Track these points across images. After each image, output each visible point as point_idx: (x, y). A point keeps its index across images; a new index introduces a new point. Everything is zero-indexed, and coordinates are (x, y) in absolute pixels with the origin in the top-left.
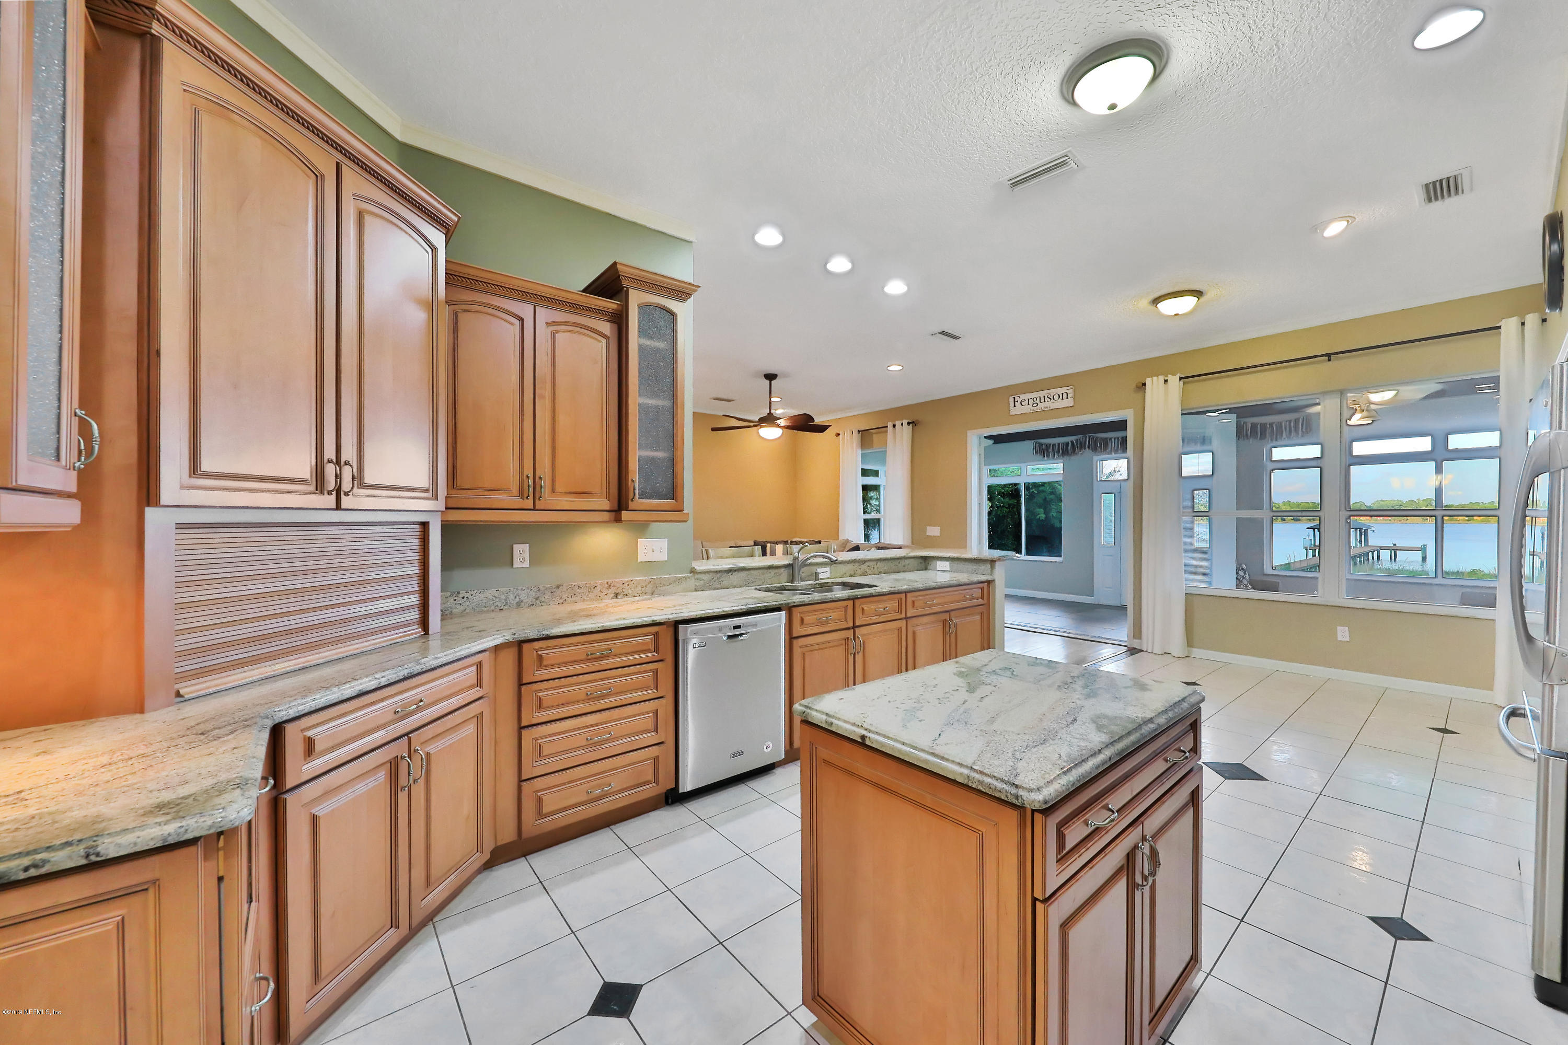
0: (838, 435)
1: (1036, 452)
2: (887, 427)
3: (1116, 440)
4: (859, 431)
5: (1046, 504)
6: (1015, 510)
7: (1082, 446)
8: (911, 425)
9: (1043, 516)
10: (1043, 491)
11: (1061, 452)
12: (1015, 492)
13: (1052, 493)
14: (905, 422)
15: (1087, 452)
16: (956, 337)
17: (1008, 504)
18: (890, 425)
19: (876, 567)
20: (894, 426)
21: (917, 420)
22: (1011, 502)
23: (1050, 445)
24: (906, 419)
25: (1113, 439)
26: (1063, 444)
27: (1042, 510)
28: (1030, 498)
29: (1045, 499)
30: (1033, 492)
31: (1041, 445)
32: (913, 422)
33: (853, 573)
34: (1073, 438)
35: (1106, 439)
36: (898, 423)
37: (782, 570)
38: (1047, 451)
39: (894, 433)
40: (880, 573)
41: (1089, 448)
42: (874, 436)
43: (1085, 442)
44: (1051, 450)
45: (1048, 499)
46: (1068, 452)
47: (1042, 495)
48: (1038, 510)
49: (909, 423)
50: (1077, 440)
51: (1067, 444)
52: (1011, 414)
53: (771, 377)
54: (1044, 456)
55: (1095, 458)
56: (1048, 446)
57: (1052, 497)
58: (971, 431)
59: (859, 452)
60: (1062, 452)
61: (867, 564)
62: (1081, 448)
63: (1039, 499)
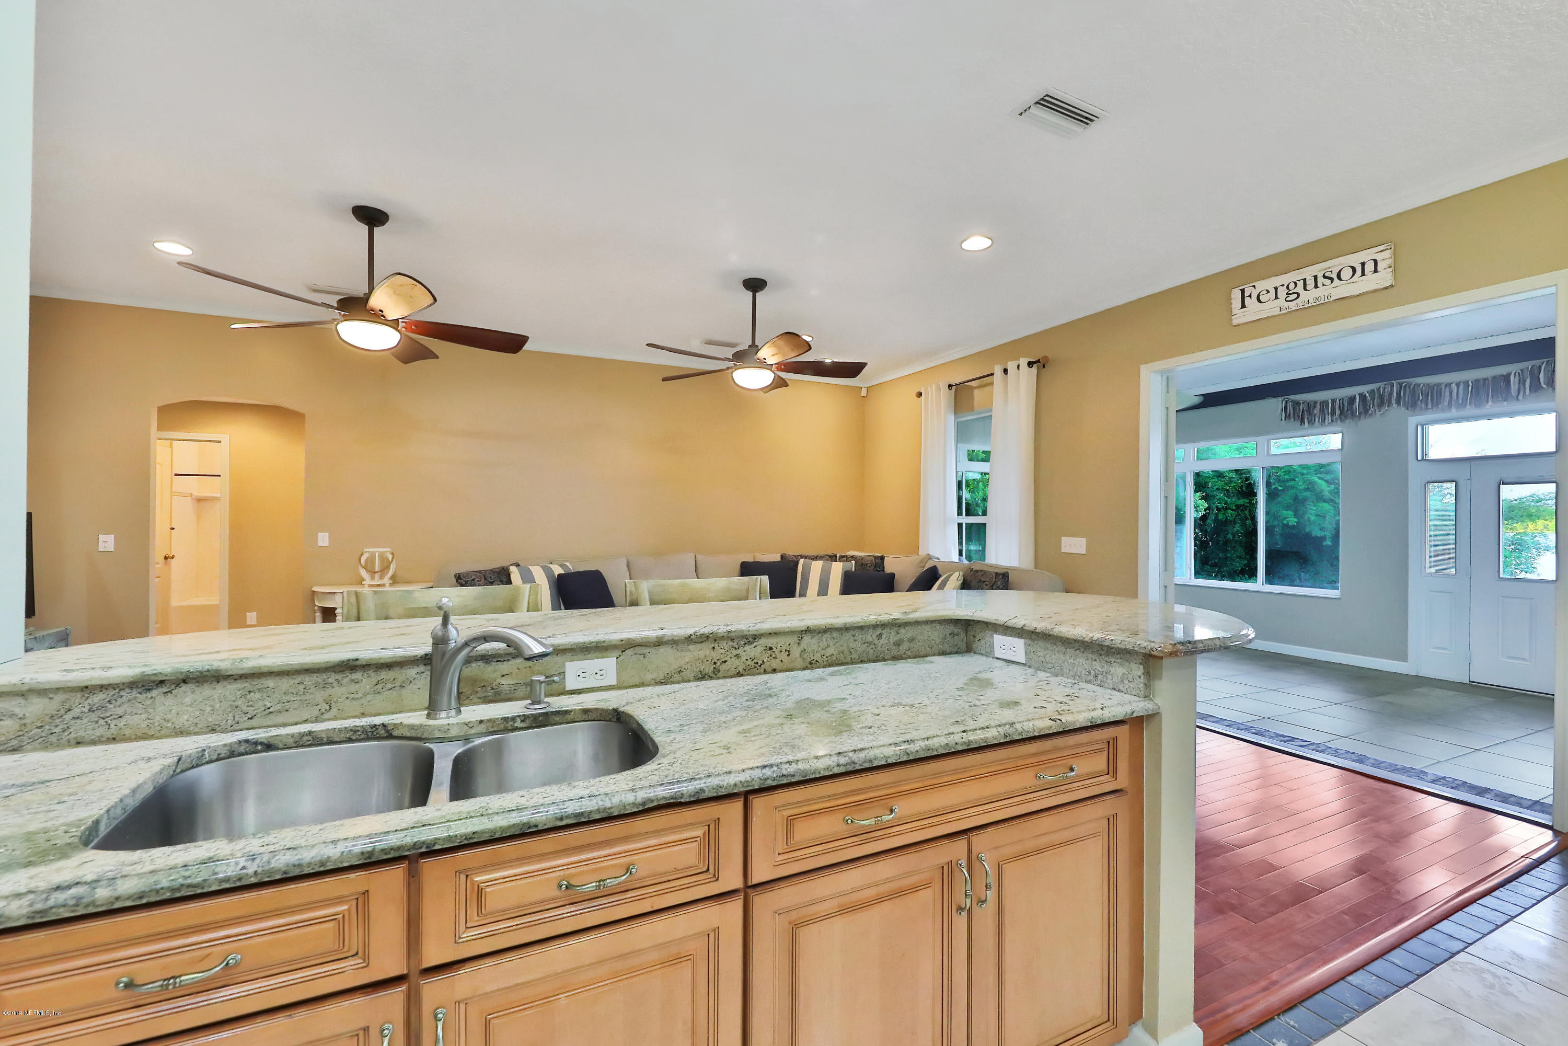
0: (920, 395)
1: (1287, 417)
2: (994, 374)
3: (1461, 387)
4: (950, 386)
5: (1297, 504)
6: (1247, 512)
7: (1383, 401)
8: (1035, 366)
9: (1292, 521)
10: (1293, 487)
11: (1338, 412)
12: (1247, 488)
13: (1307, 489)
14: (1023, 362)
15: (1395, 412)
16: (1084, 118)
17: (1236, 505)
18: (998, 370)
19: (796, 652)
20: (1005, 371)
21: (1046, 357)
22: (1241, 502)
23: (1315, 403)
24: (1024, 357)
25: (1454, 386)
26: (1342, 400)
27: (1291, 513)
28: (1272, 495)
29: (1296, 498)
30: (1276, 488)
31: (1296, 404)
32: (1038, 361)
33: (709, 669)
34: (1364, 389)
35: (1439, 385)
36: (1011, 366)
37: (412, 672)
38: (1310, 414)
39: (1006, 383)
40: (811, 665)
41: (1398, 403)
42: (976, 392)
43: (1391, 394)
44: (1317, 411)
45: (1300, 498)
46: (1353, 414)
47: (1292, 492)
48: (1285, 512)
49: (1030, 364)
50: (1372, 392)
51: (1352, 400)
52: (1235, 322)
53: (755, 285)
54: (1302, 422)
55: (1413, 420)
56: (1310, 406)
57: (1307, 494)
58: (1144, 365)
59: (951, 418)
60: (1341, 414)
61: (763, 642)
62: (1381, 405)
63: (1286, 498)
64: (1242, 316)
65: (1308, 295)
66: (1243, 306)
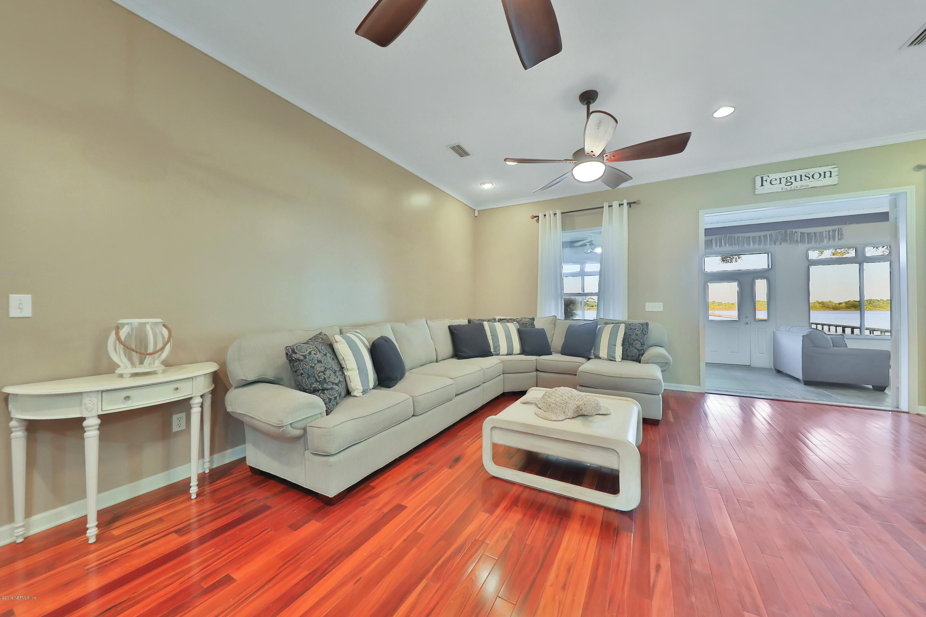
2: (603, 207)
18: (606, 205)
20: (610, 206)
21: (639, 201)
39: (610, 213)
52: (757, 193)
58: (702, 210)
64: (760, 190)
65: (797, 184)
66: (762, 185)
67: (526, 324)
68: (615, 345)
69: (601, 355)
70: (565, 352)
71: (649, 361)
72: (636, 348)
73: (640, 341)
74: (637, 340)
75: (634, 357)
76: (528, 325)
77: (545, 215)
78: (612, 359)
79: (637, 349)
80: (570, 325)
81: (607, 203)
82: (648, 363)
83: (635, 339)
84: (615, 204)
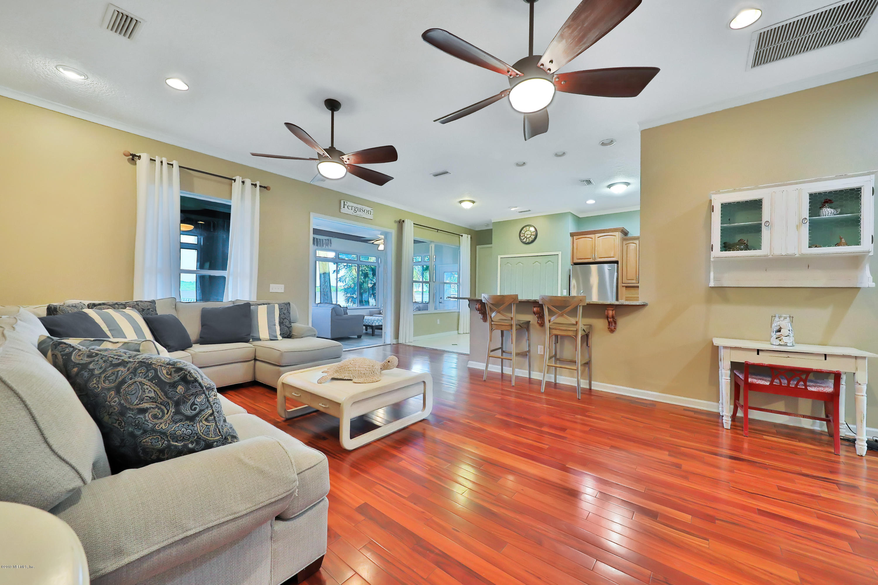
2: (234, 180)
18: (239, 179)
20: (243, 182)
32: (266, 187)
58: (312, 212)
64: (343, 210)
65: (358, 213)
66: (344, 207)
67: (149, 309)
68: (275, 325)
69: (261, 337)
70: (203, 340)
71: (302, 336)
72: (286, 326)
73: (288, 319)
74: (285, 318)
75: (286, 334)
76: (152, 311)
77: (162, 162)
78: (273, 338)
79: (288, 327)
80: (203, 308)
81: (241, 178)
82: (302, 337)
83: (284, 318)
84: (248, 182)
